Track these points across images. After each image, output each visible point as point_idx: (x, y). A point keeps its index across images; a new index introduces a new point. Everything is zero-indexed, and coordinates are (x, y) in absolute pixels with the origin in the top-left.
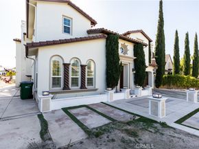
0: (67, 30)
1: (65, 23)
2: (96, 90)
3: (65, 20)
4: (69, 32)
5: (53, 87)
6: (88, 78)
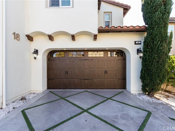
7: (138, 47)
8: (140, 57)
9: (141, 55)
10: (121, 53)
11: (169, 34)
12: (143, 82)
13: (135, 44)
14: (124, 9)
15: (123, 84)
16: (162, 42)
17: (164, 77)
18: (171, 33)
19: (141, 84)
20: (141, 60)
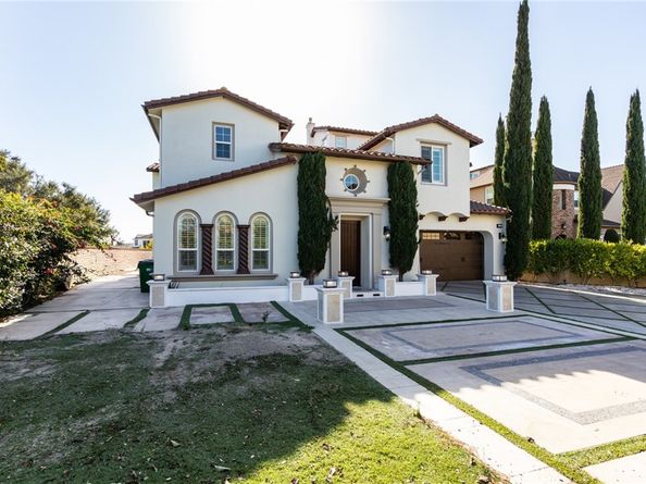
0: (223, 151)
1: (219, 138)
2: (275, 276)
3: (219, 130)
4: (227, 155)
5: (181, 269)
6: (255, 252)
7: (499, 230)
8: (503, 242)
9: (504, 240)
13: (497, 227)
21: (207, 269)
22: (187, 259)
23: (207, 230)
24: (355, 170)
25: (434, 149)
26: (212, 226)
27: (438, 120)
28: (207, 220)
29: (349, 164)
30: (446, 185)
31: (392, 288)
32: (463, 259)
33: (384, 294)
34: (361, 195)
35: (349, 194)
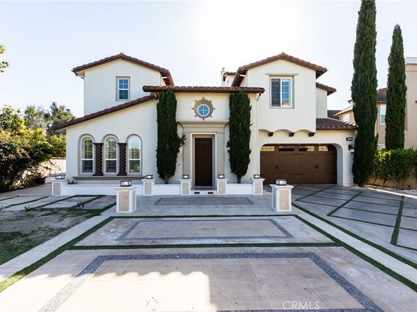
0: (123, 95)
2: (144, 178)
3: (121, 81)
4: (126, 97)
5: (83, 172)
6: (130, 161)
7: (349, 143)
8: (352, 153)
9: (353, 151)
10: (332, 148)
11: (375, 135)
12: (354, 175)
13: (347, 140)
14: (328, 92)
15: (333, 178)
16: (370, 142)
17: (372, 170)
18: (378, 134)
19: (353, 177)
20: (353, 155)
21: (99, 173)
22: (87, 166)
23: (99, 146)
24: (203, 101)
25: (282, 80)
26: (102, 144)
27: (284, 57)
28: (98, 141)
29: (199, 97)
30: (293, 108)
31: (224, 188)
32: (317, 167)
33: (216, 193)
34: (208, 119)
35: (198, 119)
